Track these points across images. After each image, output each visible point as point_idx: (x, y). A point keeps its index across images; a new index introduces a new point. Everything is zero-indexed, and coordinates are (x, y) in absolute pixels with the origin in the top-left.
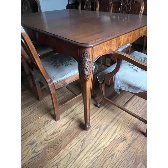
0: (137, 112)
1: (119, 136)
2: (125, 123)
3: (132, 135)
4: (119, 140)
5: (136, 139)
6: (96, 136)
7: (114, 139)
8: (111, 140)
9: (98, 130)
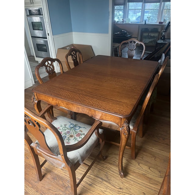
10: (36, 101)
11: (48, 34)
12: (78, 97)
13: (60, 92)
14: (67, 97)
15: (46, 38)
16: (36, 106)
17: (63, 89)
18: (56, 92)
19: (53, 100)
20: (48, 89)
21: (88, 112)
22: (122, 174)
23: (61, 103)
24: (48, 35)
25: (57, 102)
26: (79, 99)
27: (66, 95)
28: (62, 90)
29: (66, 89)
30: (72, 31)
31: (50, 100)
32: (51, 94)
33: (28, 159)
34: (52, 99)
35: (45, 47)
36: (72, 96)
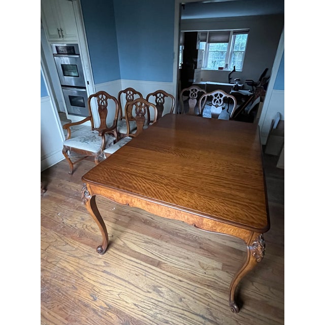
0: (142, 311)
1: (97, 290)
2: (118, 295)
3: (101, 307)
4: (93, 291)
5: (96, 313)
6: (94, 265)
7: (94, 286)
8: (92, 282)
9: (103, 265)
10: (89, 196)
11: (88, 82)
12: (167, 192)
13: (131, 183)
14: (146, 192)
15: (85, 88)
16: (88, 204)
17: (136, 176)
18: (125, 182)
19: (121, 197)
20: (110, 176)
21: (188, 219)
22: (236, 307)
23: (136, 201)
24: (88, 84)
25: (129, 200)
26: (168, 194)
27: (143, 188)
28: (134, 177)
29: (141, 175)
30: (120, 78)
31: (115, 195)
32: (119, 187)
33: (76, 289)
34: (119, 195)
35: (82, 101)
36: (154, 190)
